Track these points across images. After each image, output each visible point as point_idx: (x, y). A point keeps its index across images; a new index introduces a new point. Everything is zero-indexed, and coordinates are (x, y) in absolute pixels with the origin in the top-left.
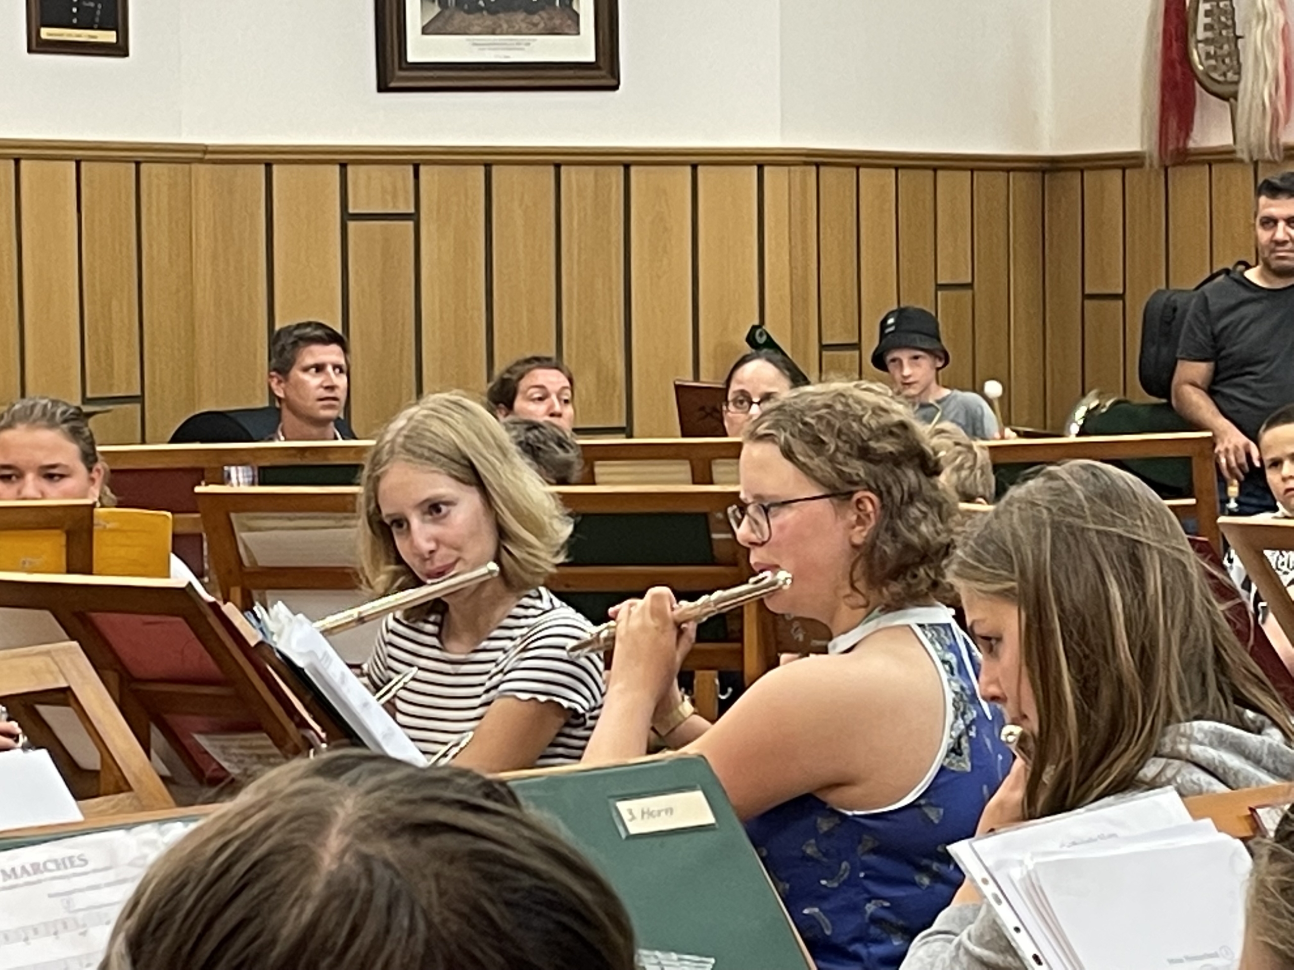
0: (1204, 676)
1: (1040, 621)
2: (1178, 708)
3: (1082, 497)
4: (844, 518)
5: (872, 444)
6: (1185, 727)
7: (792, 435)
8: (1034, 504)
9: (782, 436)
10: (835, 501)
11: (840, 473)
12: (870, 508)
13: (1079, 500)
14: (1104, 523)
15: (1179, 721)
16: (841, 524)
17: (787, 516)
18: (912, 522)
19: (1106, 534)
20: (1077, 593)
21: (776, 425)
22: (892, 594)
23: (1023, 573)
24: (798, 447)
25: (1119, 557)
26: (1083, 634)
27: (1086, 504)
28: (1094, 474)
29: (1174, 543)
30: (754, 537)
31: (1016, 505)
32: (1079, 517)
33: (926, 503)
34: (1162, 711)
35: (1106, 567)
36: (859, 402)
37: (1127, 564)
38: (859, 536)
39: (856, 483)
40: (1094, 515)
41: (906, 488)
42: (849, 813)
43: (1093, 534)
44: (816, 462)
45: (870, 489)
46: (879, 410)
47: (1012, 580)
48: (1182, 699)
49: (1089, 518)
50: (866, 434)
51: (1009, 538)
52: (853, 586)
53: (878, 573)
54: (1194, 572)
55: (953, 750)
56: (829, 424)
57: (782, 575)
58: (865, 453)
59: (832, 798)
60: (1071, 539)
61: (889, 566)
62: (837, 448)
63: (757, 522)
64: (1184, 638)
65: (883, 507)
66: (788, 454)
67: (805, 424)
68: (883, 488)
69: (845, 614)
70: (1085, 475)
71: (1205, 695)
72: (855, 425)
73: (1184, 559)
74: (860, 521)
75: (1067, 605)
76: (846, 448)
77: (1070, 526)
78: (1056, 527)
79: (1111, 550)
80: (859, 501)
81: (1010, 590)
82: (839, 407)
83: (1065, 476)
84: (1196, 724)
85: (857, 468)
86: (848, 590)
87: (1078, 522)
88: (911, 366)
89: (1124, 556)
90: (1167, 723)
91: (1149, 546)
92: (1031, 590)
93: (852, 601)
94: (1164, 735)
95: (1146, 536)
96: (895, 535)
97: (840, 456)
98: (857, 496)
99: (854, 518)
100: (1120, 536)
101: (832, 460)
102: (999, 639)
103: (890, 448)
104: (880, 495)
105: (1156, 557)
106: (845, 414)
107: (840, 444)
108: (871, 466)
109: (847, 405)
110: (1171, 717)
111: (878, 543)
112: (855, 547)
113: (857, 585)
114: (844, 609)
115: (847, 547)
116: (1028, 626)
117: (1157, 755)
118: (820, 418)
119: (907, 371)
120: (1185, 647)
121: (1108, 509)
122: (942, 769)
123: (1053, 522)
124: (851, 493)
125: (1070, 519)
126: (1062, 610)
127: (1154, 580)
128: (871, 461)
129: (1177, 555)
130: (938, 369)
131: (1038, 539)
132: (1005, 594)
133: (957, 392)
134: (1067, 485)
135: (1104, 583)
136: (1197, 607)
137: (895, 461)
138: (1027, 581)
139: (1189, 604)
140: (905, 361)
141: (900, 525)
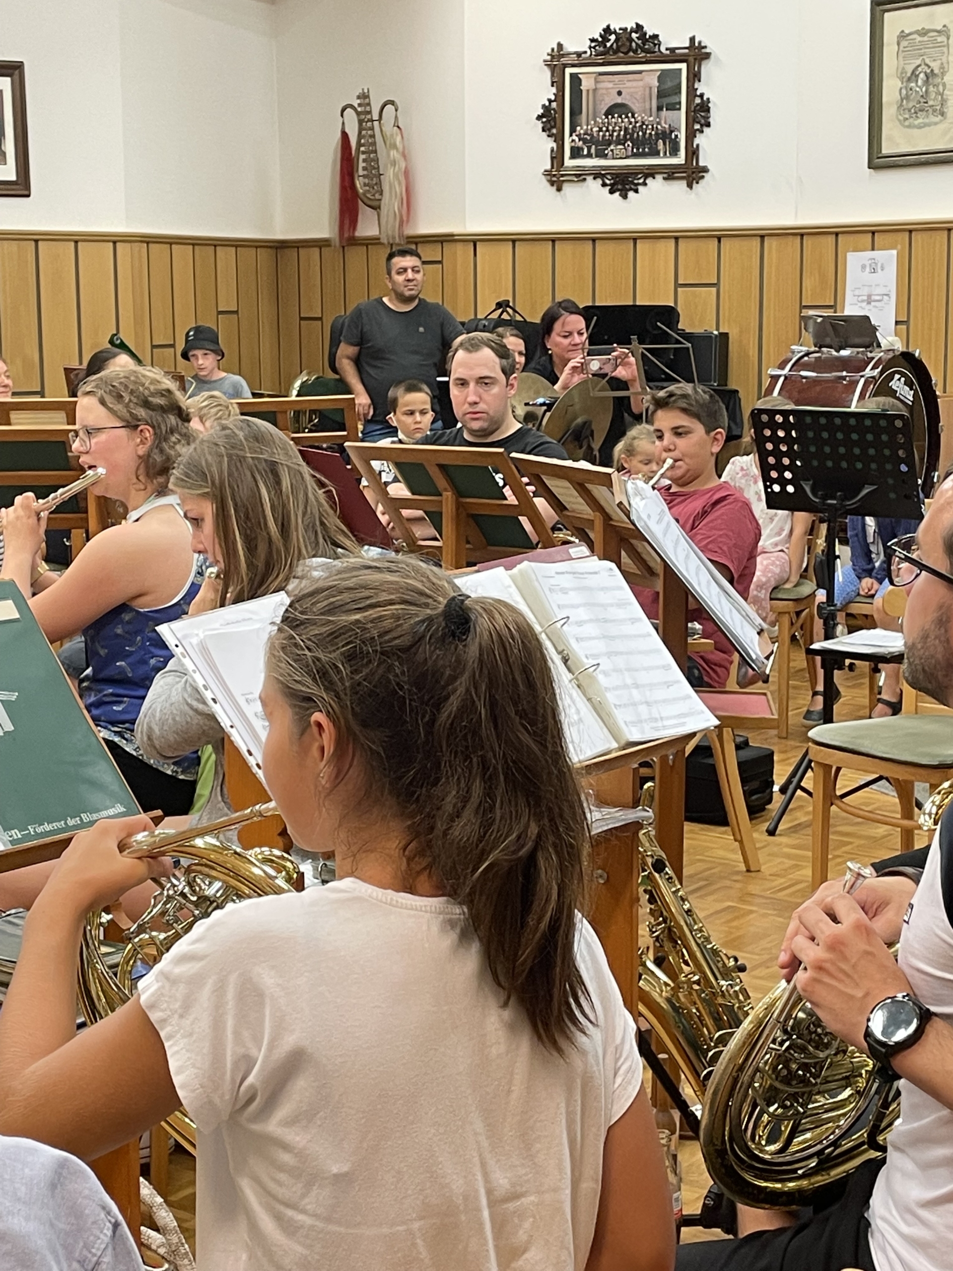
0: (316, 532)
1: (223, 510)
2: (304, 551)
3: (242, 439)
4: (133, 440)
5: (150, 399)
6: (308, 561)
7: (105, 392)
8: (217, 445)
9: (100, 393)
10: (128, 429)
11: (131, 414)
12: (148, 435)
13: (241, 441)
14: (256, 452)
15: (304, 558)
16: (132, 444)
17: (102, 437)
18: (172, 444)
19: (258, 459)
20: (244, 493)
21: (97, 386)
22: (159, 484)
23: (213, 483)
24: (108, 399)
25: (266, 471)
26: (247, 517)
27: (245, 443)
28: (249, 426)
29: (294, 460)
30: (82, 449)
31: (206, 444)
32: (241, 450)
33: (181, 435)
34: (296, 555)
35: (258, 477)
36: (144, 376)
37: (270, 475)
38: (142, 450)
39: (139, 420)
40: (250, 449)
41: (169, 426)
42: (142, 610)
43: (250, 460)
44: (119, 407)
45: (148, 424)
46: (154, 381)
47: (207, 487)
48: (306, 546)
49: (247, 450)
50: (146, 393)
51: (204, 464)
52: (137, 478)
53: (151, 471)
54: (307, 477)
55: (199, 573)
56: (126, 387)
57: (101, 471)
58: (146, 404)
59: (135, 604)
60: (238, 464)
61: (158, 468)
62: (130, 401)
63: (84, 441)
64: (304, 514)
65: (155, 434)
66: (103, 402)
67: (113, 386)
68: (155, 423)
69: (134, 496)
70: (244, 425)
71: (317, 543)
72: (141, 388)
73: (301, 468)
74: (142, 443)
75: (238, 500)
76: (135, 400)
77: (238, 456)
78: (230, 456)
79: (260, 468)
80: (141, 431)
81: (207, 493)
82: (132, 378)
83: (231, 426)
84: (314, 559)
85: (141, 412)
86: (135, 480)
87: (241, 453)
88: (203, 358)
89: (268, 470)
90: (298, 560)
91: (282, 464)
92: (218, 493)
93: (137, 487)
94: (297, 566)
95: (280, 457)
96: (162, 451)
97: (132, 405)
98: (140, 428)
99: (139, 440)
100: (266, 461)
101: (127, 406)
102: (203, 520)
103: (162, 403)
104: (153, 427)
105: (286, 469)
106: (135, 383)
107: (132, 398)
108: (151, 412)
109: (137, 377)
110: (300, 556)
111: (152, 455)
112: (140, 457)
113: (140, 478)
114: (133, 492)
115: (137, 458)
116: (217, 515)
117: (294, 577)
118: (121, 383)
119: (200, 362)
120: (305, 519)
121: (257, 444)
122: (193, 583)
123: (227, 454)
124: (138, 426)
125: (235, 451)
126: (236, 505)
127: (286, 483)
128: (149, 408)
129: (296, 467)
130: (219, 360)
131: (220, 463)
132: (204, 495)
133: (231, 375)
134: (234, 432)
135: (257, 486)
136: (310, 495)
137: (163, 410)
138: (216, 488)
139: (306, 495)
140: (200, 357)
141: (165, 445)
